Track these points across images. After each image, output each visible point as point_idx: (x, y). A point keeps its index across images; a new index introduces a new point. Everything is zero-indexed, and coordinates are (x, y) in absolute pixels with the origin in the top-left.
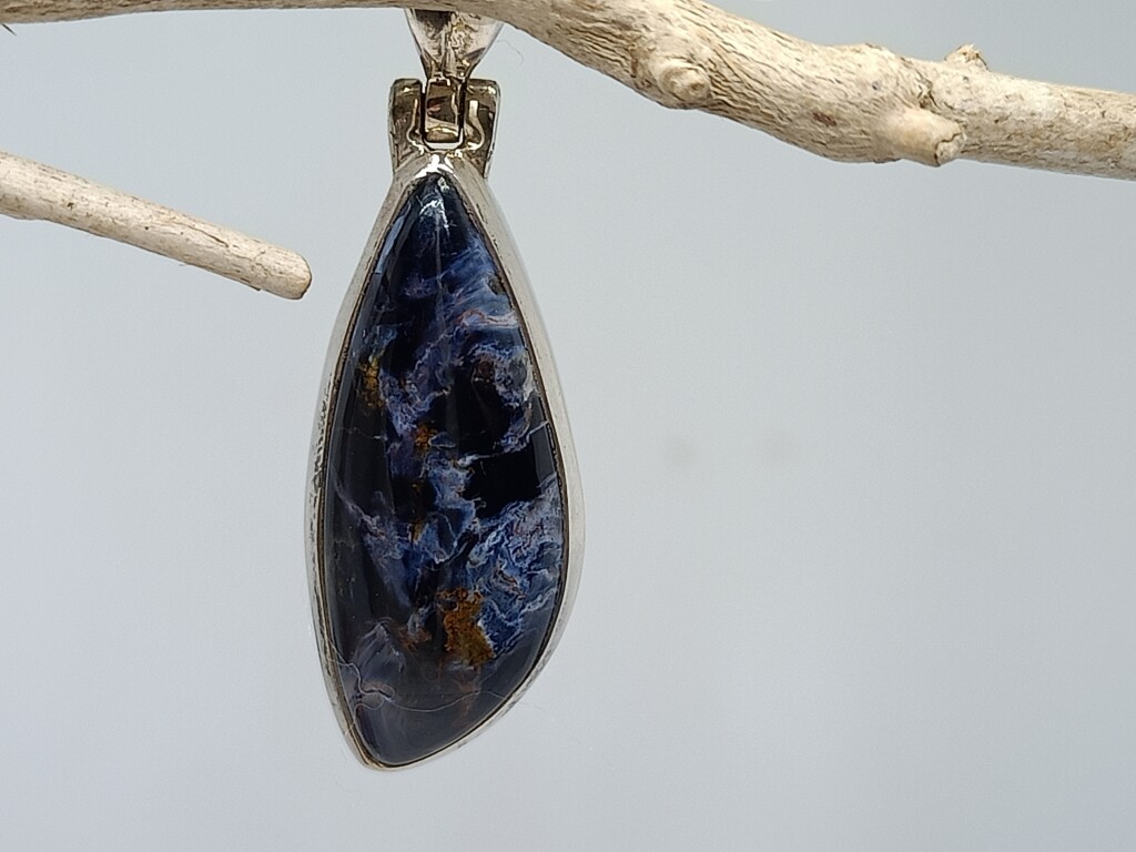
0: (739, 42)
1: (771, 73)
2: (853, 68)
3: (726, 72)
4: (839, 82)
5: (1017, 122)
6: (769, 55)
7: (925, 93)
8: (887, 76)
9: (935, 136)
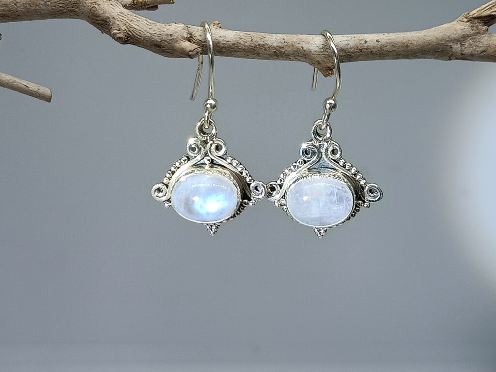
0: (134, 24)
1: (142, 33)
2: (165, 30)
3: (130, 34)
4: (160, 35)
5: (223, 44)
6: (142, 28)
7: (188, 37)
8: (176, 32)
9: (188, 49)
